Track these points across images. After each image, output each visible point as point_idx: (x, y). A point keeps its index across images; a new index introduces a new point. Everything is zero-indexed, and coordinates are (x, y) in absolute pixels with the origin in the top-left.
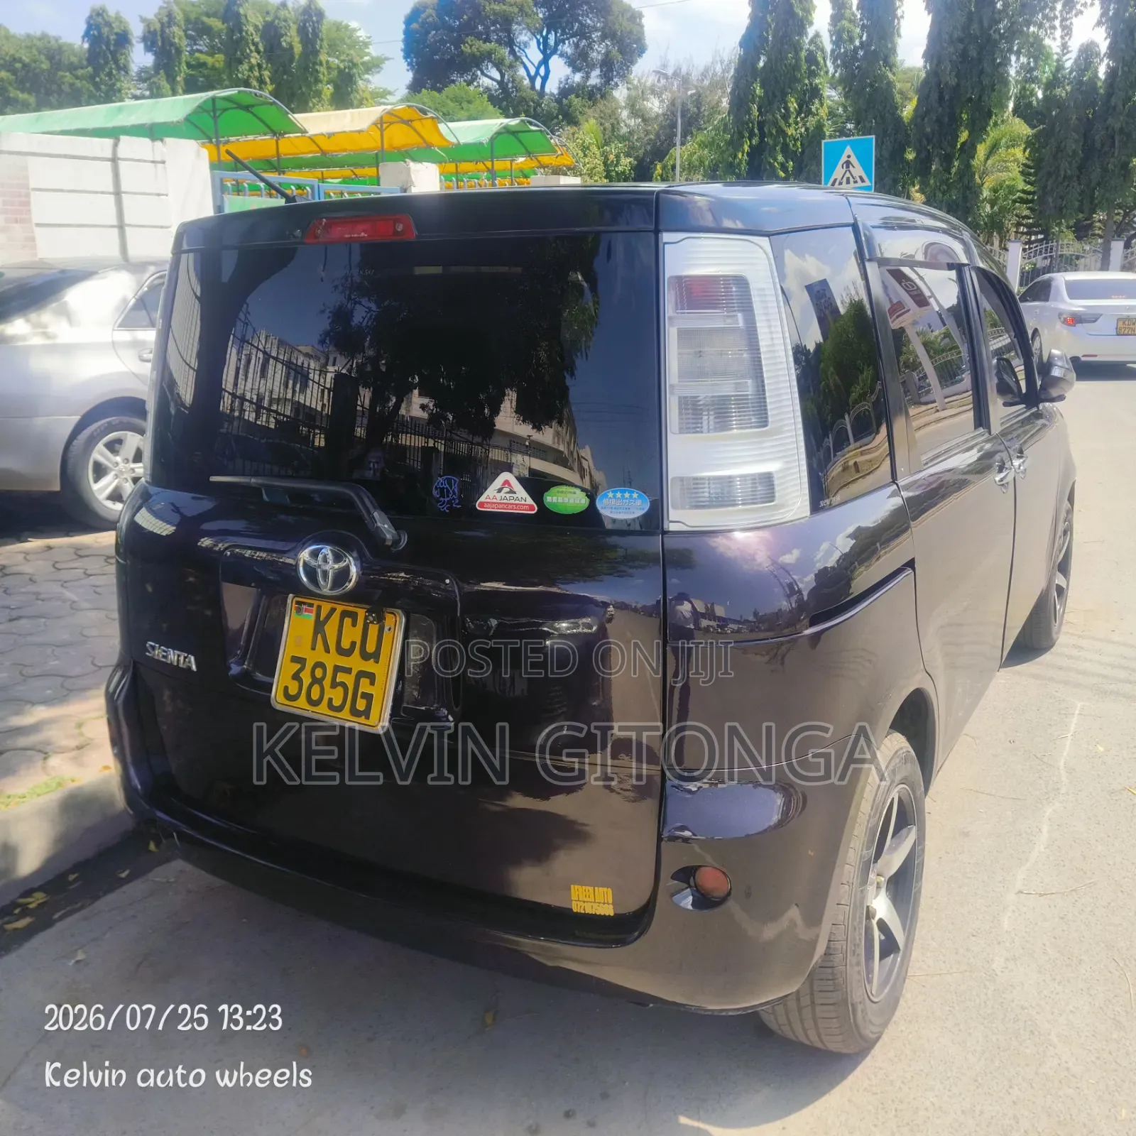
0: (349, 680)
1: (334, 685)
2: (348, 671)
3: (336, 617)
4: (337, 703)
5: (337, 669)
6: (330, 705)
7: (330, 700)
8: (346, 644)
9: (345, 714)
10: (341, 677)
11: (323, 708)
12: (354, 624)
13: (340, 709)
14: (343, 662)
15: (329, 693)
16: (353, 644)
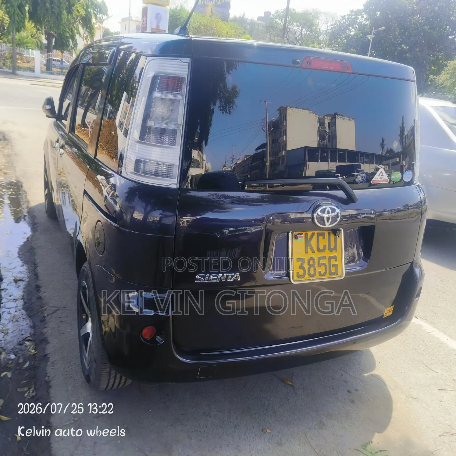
0: (326, 262)
1: (320, 265)
2: (324, 258)
3: (315, 237)
4: (322, 273)
5: (320, 259)
6: (320, 274)
7: (320, 272)
8: (321, 247)
9: (327, 276)
10: (322, 262)
11: (317, 276)
12: (324, 238)
13: (325, 274)
14: (322, 255)
15: (318, 270)
16: (325, 246)
